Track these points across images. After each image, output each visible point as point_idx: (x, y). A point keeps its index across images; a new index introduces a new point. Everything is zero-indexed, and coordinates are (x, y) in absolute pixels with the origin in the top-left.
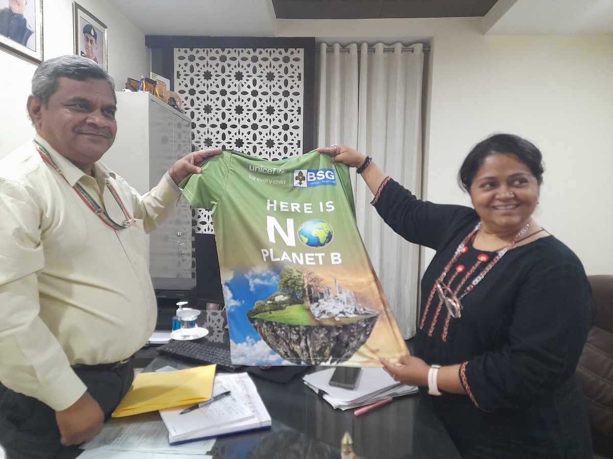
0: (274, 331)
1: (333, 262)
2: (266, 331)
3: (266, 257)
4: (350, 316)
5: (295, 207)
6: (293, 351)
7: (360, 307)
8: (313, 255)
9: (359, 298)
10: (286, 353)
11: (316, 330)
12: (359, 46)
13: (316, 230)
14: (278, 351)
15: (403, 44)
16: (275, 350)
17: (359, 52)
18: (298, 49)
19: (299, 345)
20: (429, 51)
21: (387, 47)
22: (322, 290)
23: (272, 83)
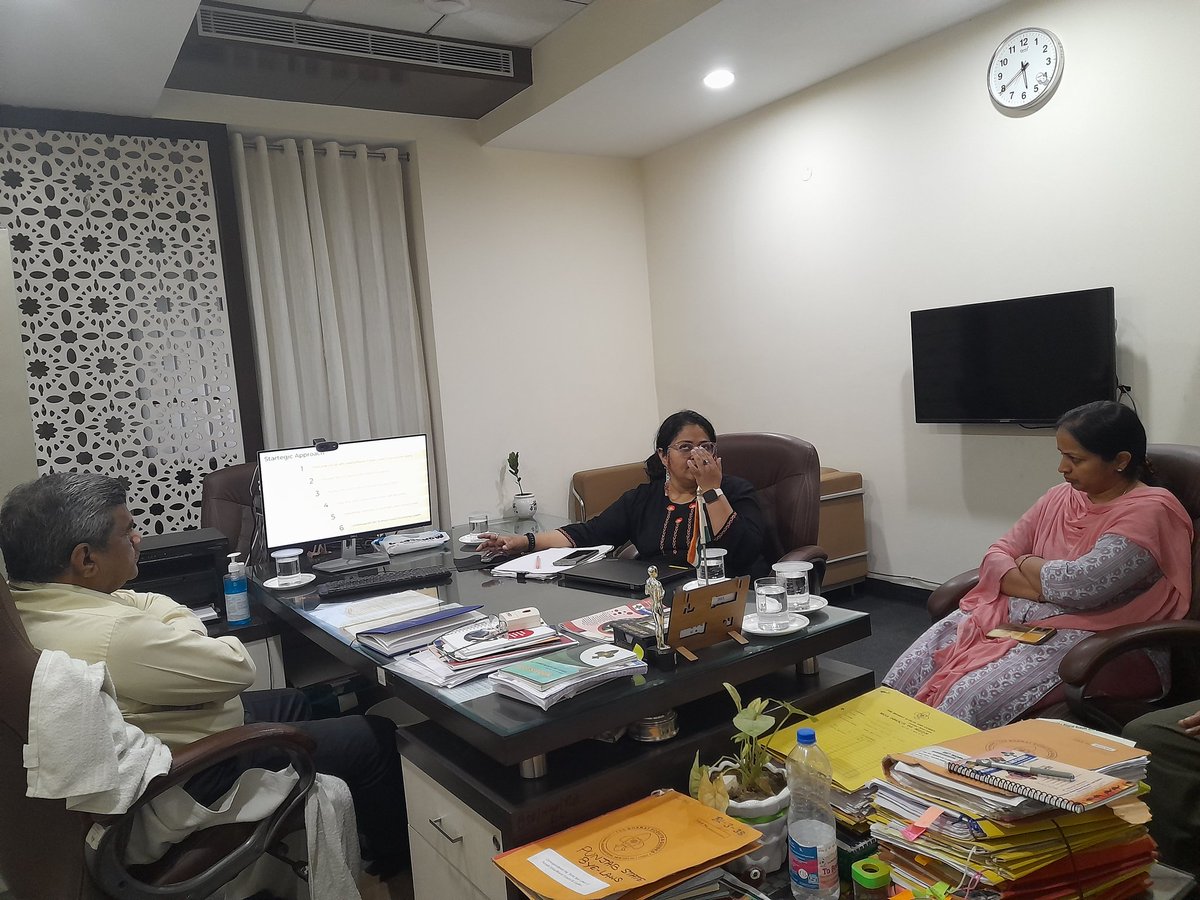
12: (299, 143)
15: (369, 147)
17: (301, 152)
18: (196, 142)
20: (409, 160)
21: (343, 148)
23: (154, 197)
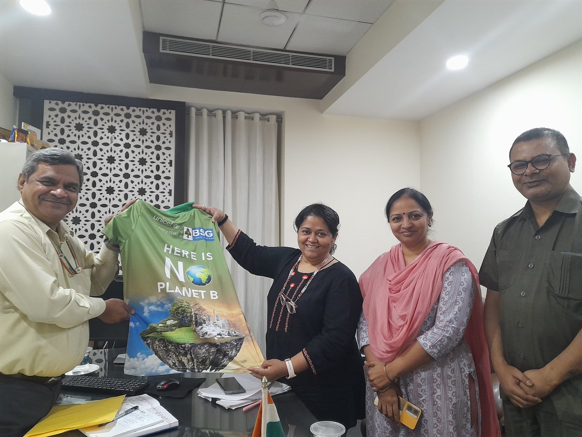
0: (166, 346)
1: (212, 298)
2: (157, 346)
3: (161, 289)
4: (226, 337)
5: (185, 253)
6: (180, 362)
7: (232, 331)
8: (197, 291)
9: (232, 325)
10: (174, 364)
11: (199, 346)
12: (224, 112)
13: (200, 273)
14: (168, 363)
15: (261, 114)
16: (164, 361)
17: (224, 117)
18: (169, 111)
19: (186, 357)
20: (282, 121)
21: (247, 115)
22: (204, 318)
23: (145, 137)
